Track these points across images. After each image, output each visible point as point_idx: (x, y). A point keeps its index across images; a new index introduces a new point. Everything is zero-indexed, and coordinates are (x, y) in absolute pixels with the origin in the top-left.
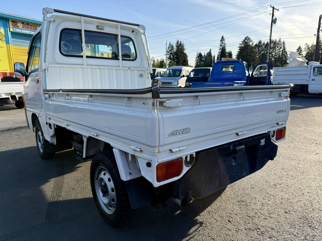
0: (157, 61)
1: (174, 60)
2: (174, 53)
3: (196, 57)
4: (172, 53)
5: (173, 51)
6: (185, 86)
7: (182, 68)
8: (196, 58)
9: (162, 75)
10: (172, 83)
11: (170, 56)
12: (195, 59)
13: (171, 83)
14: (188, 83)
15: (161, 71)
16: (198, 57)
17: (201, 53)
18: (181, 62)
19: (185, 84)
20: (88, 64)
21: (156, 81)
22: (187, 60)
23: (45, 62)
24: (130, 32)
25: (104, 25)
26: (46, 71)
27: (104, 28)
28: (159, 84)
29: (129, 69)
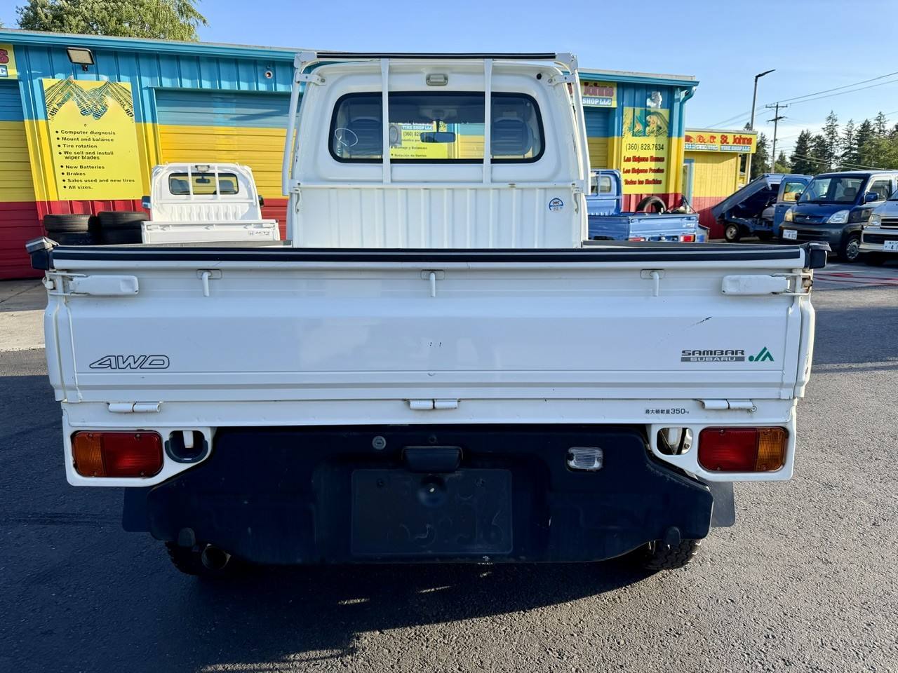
15: (892, 179)
20: (395, 178)
21: (862, 214)
23: (292, 177)
24: (531, 78)
25: (448, 73)
26: (295, 198)
27: (446, 79)
28: (873, 226)
29: (512, 185)
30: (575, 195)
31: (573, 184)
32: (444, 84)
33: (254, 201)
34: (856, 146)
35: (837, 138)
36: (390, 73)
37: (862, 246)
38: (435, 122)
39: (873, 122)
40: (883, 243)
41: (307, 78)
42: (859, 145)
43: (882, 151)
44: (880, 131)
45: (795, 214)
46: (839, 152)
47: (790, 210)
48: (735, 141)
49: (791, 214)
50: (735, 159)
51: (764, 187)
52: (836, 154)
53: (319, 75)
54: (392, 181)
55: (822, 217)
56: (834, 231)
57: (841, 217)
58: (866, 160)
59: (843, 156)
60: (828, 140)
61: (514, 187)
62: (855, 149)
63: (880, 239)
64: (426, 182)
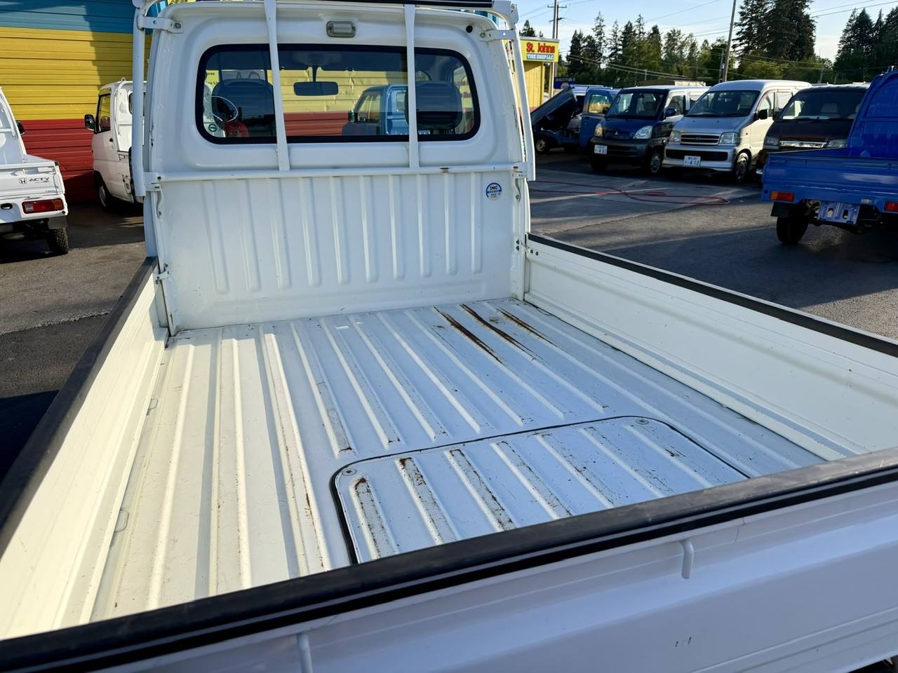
0: (704, 47)
1: (760, 40)
2: (767, 17)
3: (845, 27)
4: (757, 17)
5: (761, 10)
6: (761, 148)
7: (762, 85)
8: (846, 31)
9: (688, 108)
10: (718, 137)
11: (750, 29)
12: (841, 34)
13: (713, 139)
14: (774, 141)
15: (686, 94)
16: (854, 28)
17: (867, 12)
18: (787, 45)
19: (763, 142)
20: (296, 163)
21: (664, 129)
22: (812, 41)
23: (147, 169)
24: (459, 30)
25: (354, 20)
26: (154, 197)
27: (354, 28)
28: (674, 142)
29: (445, 170)
30: (517, 180)
31: (516, 168)
32: (351, 35)
33: (13, 131)
34: (621, 47)
35: (604, 38)
36: (278, 18)
37: (665, 162)
38: (310, 69)
39: (634, 24)
40: (683, 158)
41: (154, 22)
42: (623, 47)
43: (642, 53)
44: (640, 33)
45: (605, 128)
46: (607, 53)
47: (599, 124)
48: (539, 50)
49: (601, 129)
50: (540, 67)
51: (570, 99)
52: (604, 55)
53: (171, 19)
54: (292, 168)
55: (628, 133)
56: (639, 146)
57: (644, 133)
58: (630, 60)
59: (611, 56)
60: (597, 41)
61: (447, 172)
62: (620, 50)
63: (679, 155)
64: (335, 167)
